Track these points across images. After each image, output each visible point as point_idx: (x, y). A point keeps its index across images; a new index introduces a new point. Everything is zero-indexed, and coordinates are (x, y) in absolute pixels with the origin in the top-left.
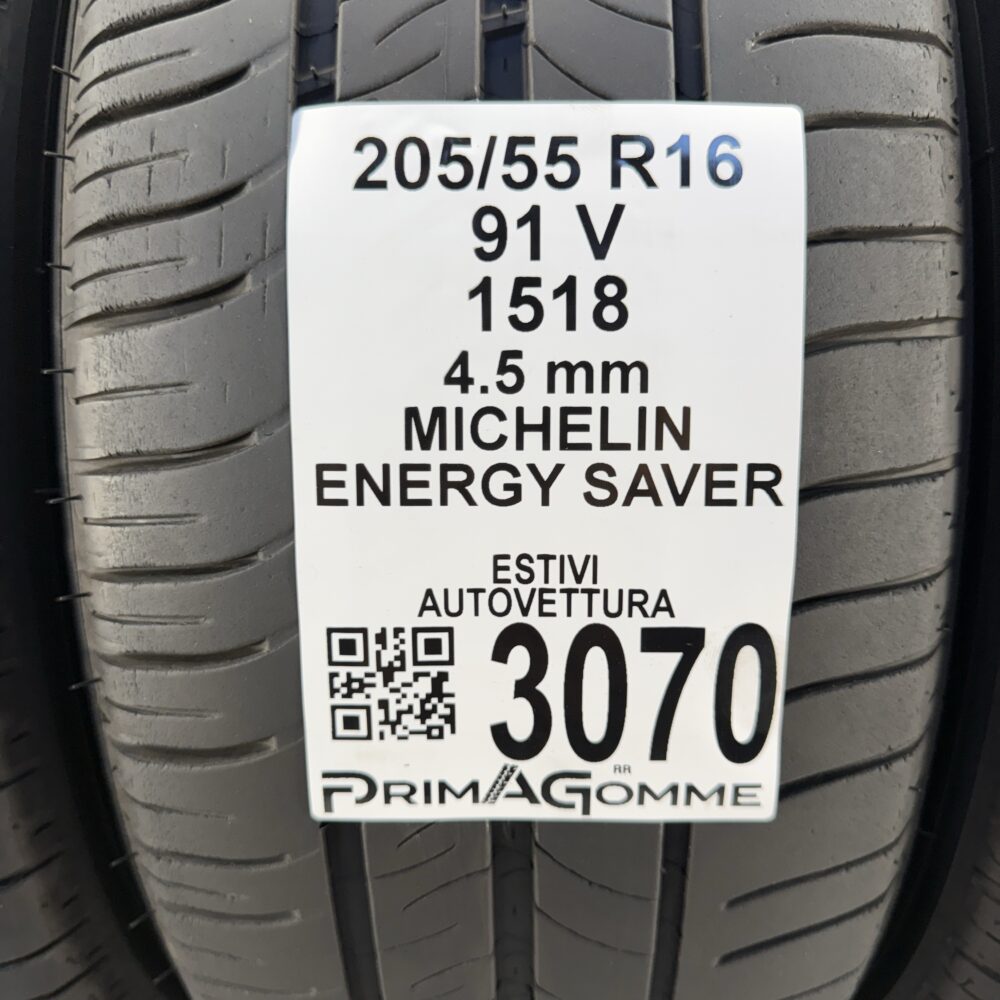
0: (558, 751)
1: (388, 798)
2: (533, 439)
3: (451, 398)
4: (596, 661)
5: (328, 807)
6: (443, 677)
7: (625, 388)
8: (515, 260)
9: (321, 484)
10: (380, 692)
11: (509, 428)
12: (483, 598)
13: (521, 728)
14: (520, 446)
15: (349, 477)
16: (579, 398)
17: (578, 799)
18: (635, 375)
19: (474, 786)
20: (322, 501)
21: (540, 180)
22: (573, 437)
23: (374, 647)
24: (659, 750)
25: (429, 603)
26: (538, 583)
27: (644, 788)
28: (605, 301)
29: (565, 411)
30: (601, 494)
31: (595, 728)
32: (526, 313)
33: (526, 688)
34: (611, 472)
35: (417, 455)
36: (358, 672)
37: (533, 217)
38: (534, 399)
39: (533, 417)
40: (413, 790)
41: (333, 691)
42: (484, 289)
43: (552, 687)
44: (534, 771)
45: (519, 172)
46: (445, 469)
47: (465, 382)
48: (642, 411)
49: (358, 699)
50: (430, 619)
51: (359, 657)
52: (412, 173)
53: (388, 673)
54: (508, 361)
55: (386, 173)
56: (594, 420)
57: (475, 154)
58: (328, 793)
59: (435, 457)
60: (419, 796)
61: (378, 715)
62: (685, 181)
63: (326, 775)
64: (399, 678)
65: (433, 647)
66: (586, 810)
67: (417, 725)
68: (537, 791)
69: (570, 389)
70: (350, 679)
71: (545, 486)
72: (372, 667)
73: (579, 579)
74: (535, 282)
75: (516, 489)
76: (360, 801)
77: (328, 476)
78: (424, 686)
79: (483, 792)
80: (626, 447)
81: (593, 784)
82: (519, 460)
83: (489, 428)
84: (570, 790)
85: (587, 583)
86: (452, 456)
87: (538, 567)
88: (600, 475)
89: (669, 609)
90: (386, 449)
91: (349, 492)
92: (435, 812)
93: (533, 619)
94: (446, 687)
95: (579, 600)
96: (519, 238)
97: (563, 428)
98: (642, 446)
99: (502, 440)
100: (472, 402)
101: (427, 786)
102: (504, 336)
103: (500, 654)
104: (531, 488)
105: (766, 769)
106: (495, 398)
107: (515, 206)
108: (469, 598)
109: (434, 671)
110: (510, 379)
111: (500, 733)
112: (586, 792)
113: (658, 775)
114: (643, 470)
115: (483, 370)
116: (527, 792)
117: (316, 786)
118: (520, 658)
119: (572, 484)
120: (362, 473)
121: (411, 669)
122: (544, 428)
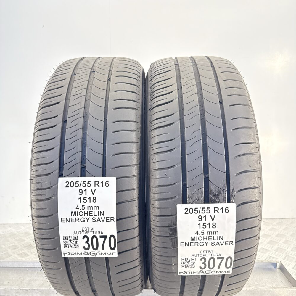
0: (91, 249)
1: (71, 255)
2: (86, 215)
3: (76, 210)
4: (95, 239)
5: (64, 256)
6: (77, 241)
7: (96, 209)
8: (84, 195)
9: (62, 220)
10: (69, 243)
11: (83, 214)
12: (81, 232)
13: (87, 247)
14: (85, 215)
15: (65, 219)
16: (91, 210)
17: (94, 255)
18: (97, 208)
19: (81, 253)
20: (62, 222)
21: (87, 186)
22: (90, 215)
23: (68, 238)
24: (103, 249)
25: (75, 233)
26: (87, 231)
27: (102, 253)
28: (94, 199)
29: (90, 212)
30: (94, 221)
31: (95, 247)
32: (85, 201)
33: (87, 242)
34: (95, 218)
35: (73, 217)
36: (67, 241)
37: (86, 190)
38: (86, 210)
39: (86, 212)
40: (74, 254)
41: (64, 243)
42: (80, 198)
43: (90, 242)
44: (89, 251)
45: (84, 185)
46: (76, 218)
47: (78, 209)
48: (98, 212)
49: (67, 244)
50: (75, 235)
51: (67, 239)
52: (72, 185)
53: (70, 241)
54: (83, 206)
55: (69, 185)
56: (93, 213)
57: (79, 183)
58: (64, 254)
59: (75, 217)
60: (75, 254)
61: (69, 245)
62: (103, 186)
63: (64, 252)
64: (72, 241)
65: (75, 238)
66: (95, 256)
67: (74, 246)
68: (89, 254)
69: (90, 209)
70: (66, 242)
71: (88, 220)
72: (68, 240)
73: (92, 230)
74: (86, 197)
75: (84, 220)
76: (68, 255)
77: (62, 219)
78: (75, 242)
79: (83, 254)
80: (97, 215)
81: (96, 253)
82: (84, 217)
83: (81, 214)
84: (93, 254)
85: (93, 230)
86: (77, 217)
87: (87, 229)
88: (94, 219)
89: (102, 233)
90: (69, 216)
91: (65, 221)
92: (77, 256)
93: (87, 235)
94: (77, 242)
95: (92, 232)
96: (84, 193)
97: (90, 213)
98: (98, 215)
99: (82, 215)
100: (79, 211)
101: (76, 253)
102: (82, 203)
103: (83, 238)
104: (86, 220)
105: (116, 251)
106: (82, 210)
107: (84, 189)
108: (79, 232)
109: (76, 241)
110: (83, 208)
111: (84, 247)
112: (95, 254)
113: (103, 252)
114: (99, 218)
115: (80, 207)
116: (88, 254)
117: (63, 253)
118: (86, 239)
119: (91, 220)
120: (66, 219)
121: (73, 240)
122: (87, 213)
